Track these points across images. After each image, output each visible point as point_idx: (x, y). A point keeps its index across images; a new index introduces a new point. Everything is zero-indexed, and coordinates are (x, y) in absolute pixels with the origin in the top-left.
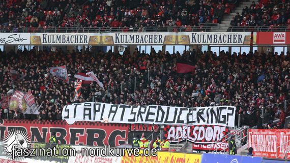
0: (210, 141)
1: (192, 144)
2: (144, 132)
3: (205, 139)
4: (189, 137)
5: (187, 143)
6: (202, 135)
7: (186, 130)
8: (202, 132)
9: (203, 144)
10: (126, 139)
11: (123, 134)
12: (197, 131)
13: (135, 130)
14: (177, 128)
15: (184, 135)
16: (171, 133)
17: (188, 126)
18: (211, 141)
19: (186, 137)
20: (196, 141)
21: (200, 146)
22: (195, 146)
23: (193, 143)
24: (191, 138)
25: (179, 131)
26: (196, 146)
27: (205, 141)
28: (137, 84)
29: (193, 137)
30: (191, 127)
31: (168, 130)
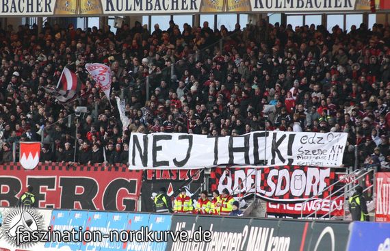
0: (300, 197)
1: (264, 204)
2: (171, 181)
3: (289, 192)
4: (259, 190)
5: (256, 202)
6: (283, 186)
7: (254, 177)
8: (284, 179)
9: (286, 203)
10: (138, 195)
11: (131, 187)
12: (275, 179)
13: (154, 178)
14: (236, 172)
15: (249, 185)
16: (225, 183)
17: (258, 169)
18: (302, 196)
19: (254, 190)
20: (274, 196)
21: (282, 207)
22: (270, 206)
23: (268, 201)
24: (263, 192)
25: (240, 179)
26: (274, 207)
27: (291, 196)
28: (150, 89)
29: (268, 189)
30: (263, 169)
31: (219, 176)
